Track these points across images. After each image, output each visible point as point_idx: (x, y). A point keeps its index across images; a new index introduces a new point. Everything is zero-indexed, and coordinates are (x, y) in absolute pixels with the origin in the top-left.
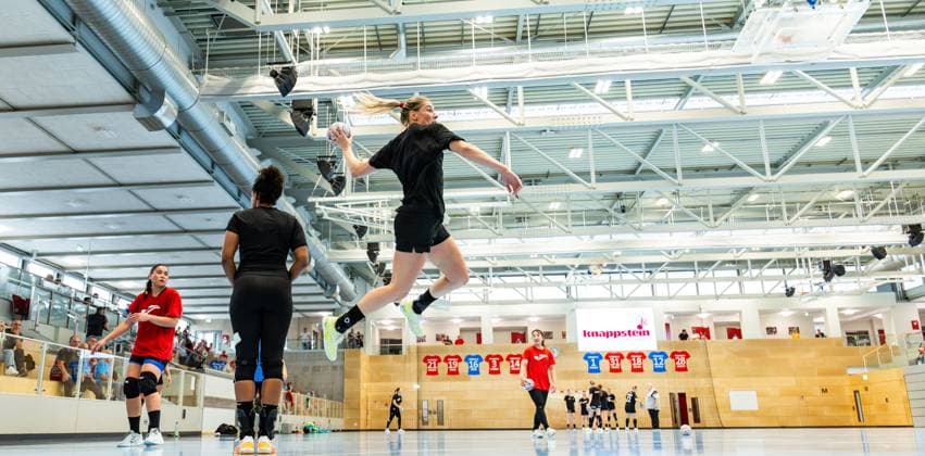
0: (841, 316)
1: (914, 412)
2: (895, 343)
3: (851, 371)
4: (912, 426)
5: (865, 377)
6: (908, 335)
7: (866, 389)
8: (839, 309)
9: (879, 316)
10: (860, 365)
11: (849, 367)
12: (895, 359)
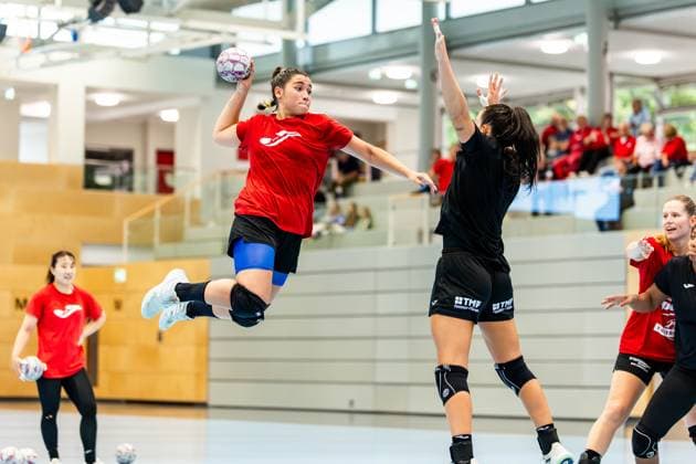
0: (91, 106)
1: (216, 370)
2: (198, 192)
3: (89, 256)
4: (203, 405)
5: (120, 276)
6: (225, 174)
7: (118, 305)
8: (89, 90)
9: (169, 115)
10: (115, 244)
11: (86, 244)
12: (191, 232)
